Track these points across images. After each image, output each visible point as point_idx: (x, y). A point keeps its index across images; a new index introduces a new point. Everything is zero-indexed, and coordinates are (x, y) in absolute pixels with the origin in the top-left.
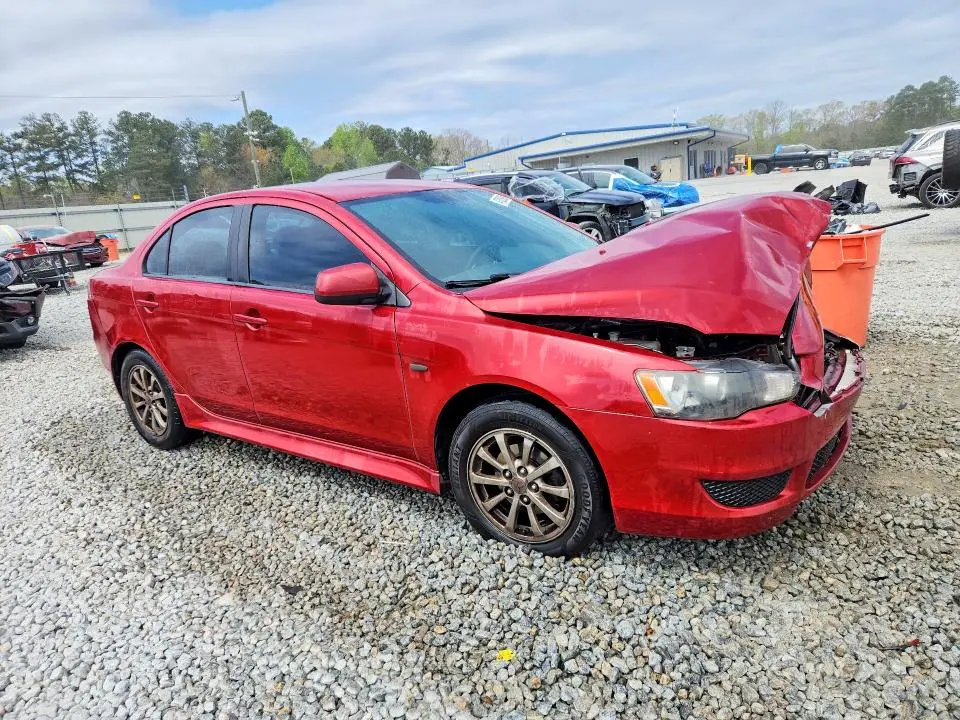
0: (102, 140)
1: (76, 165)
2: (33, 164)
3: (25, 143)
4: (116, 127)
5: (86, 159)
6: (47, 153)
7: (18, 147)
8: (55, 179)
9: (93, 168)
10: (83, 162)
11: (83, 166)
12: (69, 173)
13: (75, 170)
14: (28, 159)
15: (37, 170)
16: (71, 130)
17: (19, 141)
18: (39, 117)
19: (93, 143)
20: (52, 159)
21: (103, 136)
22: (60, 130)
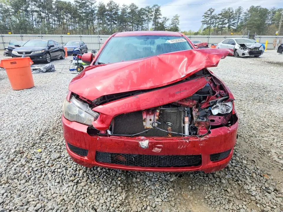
0: (243, 15)
1: (232, 23)
2: (220, 23)
3: (220, 16)
4: (248, 12)
5: (235, 21)
6: (225, 20)
7: (218, 18)
8: (224, 27)
9: (236, 24)
10: (234, 22)
11: (234, 24)
12: (229, 26)
13: (231, 25)
14: (219, 21)
15: (221, 25)
16: (234, 13)
17: (219, 16)
18: (227, 9)
19: (239, 16)
20: (226, 21)
21: (243, 14)
22: (231, 12)
